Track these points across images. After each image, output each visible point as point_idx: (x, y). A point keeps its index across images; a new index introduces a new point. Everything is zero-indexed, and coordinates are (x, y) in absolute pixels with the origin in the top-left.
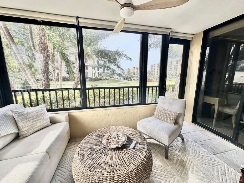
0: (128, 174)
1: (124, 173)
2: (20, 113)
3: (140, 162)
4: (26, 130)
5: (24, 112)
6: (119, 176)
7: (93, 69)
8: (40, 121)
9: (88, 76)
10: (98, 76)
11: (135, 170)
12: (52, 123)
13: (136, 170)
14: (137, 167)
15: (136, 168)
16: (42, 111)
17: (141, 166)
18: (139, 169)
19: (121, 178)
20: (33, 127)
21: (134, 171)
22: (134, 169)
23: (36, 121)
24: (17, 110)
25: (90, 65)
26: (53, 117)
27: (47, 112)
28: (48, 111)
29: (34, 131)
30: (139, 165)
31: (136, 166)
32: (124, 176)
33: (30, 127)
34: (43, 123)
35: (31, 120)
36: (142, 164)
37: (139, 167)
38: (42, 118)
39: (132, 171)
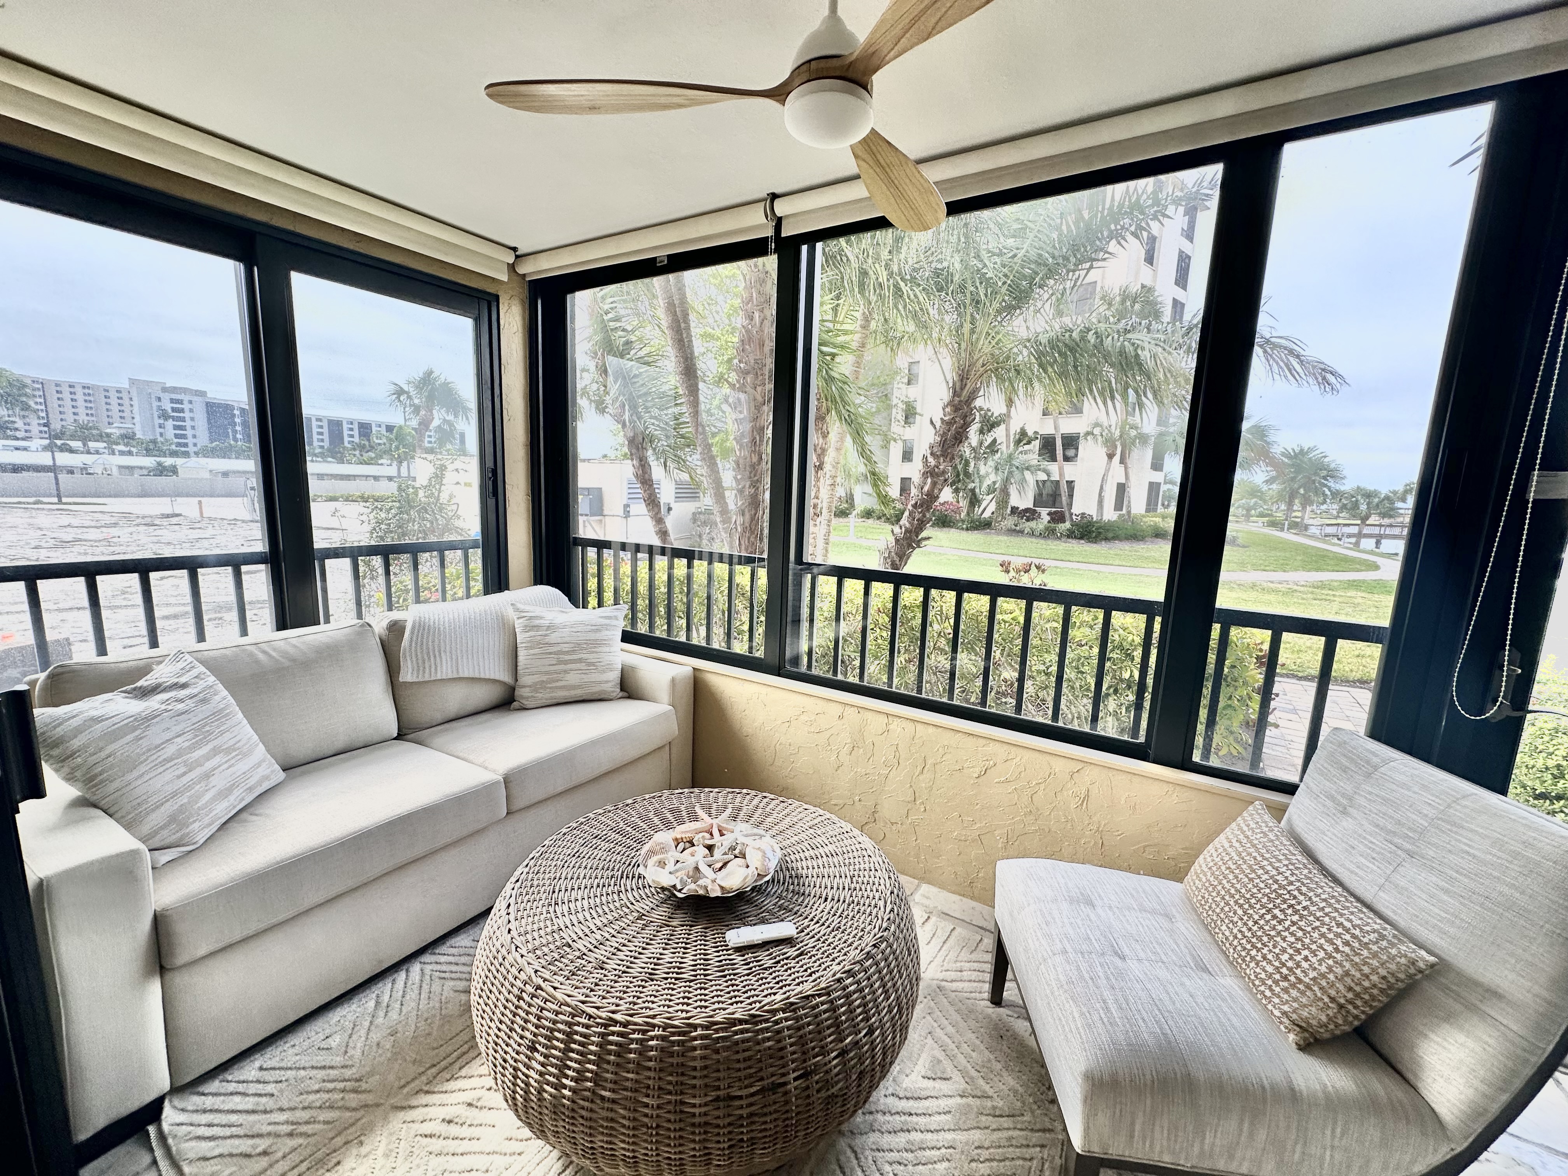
0: (574, 1016)
1: (568, 1000)
2: (531, 618)
3: (669, 1018)
4: (530, 686)
5: (541, 618)
6: (544, 994)
7: (1110, 456)
8: (578, 666)
9: (1070, 505)
10: (1148, 510)
11: (617, 1029)
12: (625, 694)
13: (620, 1034)
14: (636, 1024)
15: (625, 1025)
16: (598, 631)
17: (657, 1037)
18: (637, 1041)
19: (543, 1009)
20: (553, 681)
21: (606, 1026)
22: (611, 1019)
23: (566, 662)
24: (527, 608)
25: (1097, 431)
26: (633, 668)
27: (622, 641)
28: (628, 637)
29: (552, 698)
30: (654, 1026)
31: (636, 1019)
32: (556, 1008)
33: (544, 678)
34: (586, 678)
35: (550, 653)
36: (673, 1034)
37: (644, 1032)
38: (591, 657)
39: (598, 1020)
